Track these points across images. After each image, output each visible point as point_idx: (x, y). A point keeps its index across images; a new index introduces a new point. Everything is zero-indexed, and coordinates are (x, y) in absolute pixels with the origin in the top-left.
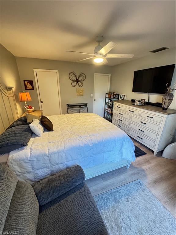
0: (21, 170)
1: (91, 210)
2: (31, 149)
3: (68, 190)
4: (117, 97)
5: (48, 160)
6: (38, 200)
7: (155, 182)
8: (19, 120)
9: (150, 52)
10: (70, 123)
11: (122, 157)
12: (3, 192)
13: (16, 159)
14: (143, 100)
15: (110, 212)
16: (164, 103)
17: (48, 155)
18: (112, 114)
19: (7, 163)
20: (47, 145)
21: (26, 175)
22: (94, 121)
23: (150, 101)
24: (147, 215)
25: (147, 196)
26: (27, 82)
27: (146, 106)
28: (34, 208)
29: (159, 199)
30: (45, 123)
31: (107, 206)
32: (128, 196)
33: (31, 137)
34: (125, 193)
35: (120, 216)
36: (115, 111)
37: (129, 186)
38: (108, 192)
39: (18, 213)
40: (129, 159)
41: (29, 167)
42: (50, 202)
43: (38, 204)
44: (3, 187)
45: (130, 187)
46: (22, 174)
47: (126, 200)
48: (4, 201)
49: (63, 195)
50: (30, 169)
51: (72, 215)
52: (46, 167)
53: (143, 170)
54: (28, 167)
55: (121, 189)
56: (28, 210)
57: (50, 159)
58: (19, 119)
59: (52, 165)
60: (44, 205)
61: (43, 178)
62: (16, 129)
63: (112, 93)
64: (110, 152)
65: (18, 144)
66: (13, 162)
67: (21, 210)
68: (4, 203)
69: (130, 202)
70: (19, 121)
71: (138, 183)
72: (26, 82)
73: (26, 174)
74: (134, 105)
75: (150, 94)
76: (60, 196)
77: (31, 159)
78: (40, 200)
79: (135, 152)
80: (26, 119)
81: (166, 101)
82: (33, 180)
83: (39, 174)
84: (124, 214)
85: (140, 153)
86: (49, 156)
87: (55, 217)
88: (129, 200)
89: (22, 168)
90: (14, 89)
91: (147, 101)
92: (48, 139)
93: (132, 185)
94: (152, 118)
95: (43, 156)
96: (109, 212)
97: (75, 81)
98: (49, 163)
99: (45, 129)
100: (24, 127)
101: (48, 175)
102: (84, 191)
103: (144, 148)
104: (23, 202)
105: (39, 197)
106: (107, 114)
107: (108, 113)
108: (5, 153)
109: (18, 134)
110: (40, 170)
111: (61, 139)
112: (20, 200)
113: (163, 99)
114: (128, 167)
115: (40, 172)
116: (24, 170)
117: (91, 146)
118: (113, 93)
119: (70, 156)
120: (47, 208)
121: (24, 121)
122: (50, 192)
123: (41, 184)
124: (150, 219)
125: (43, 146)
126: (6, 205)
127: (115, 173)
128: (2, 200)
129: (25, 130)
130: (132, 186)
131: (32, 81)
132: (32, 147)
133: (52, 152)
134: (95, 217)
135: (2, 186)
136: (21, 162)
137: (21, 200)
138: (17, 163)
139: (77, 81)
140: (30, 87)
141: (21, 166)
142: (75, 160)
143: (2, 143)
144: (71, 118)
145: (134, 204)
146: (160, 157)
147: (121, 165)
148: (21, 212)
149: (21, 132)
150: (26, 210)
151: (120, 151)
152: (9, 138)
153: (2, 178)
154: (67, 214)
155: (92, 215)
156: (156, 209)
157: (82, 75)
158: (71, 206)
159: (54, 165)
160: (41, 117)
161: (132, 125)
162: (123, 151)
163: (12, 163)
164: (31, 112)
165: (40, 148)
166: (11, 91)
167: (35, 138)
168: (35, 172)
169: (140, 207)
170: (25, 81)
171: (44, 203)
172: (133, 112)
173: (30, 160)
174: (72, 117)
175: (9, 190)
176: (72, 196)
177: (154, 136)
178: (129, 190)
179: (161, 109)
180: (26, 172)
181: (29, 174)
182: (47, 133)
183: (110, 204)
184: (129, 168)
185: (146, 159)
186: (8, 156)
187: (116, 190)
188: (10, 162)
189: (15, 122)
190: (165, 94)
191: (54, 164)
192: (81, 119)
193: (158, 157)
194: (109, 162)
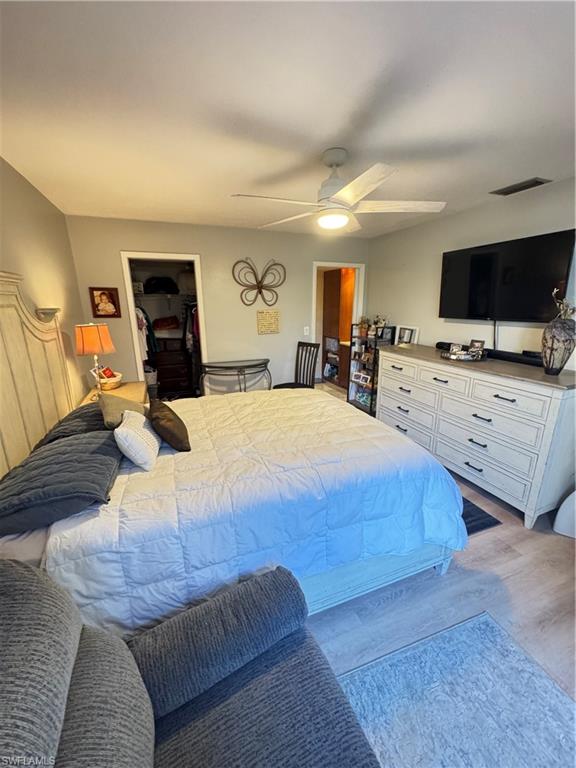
0: (87, 587)
1: (338, 729)
2: (123, 514)
3: (249, 657)
4: (389, 336)
5: (178, 549)
6: (151, 696)
7: (540, 623)
8: (74, 416)
9: (491, 193)
10: (243, 422)
11: (423, 536)
12: (45, 671)
13: (73, 547)
14: (477, 344)
15: (396, 734)
16: (548, 351)
17: (177, 533)
18: (373, 392)
19: (43, 563)
20: (174, 499)
21: (106, 606)
22: (322, 415)
23: (501, 347)
24: (529, 745)
25: (520, 672)
26: (99, 292)
27: (489, 363)
28: (140, 727)
29: (563, 685)
30: (162, 422)
31: (383, 712)
32: (452, 674)
33: (119, 473)
34: (440, 665)
35: (433, 751)
36: (383, 381)
37: (451, 639)
38: (381, 663)
39: (90, 749)
40: (447, 542)
41: (115, 577)
42: (192, 701)
43: (151, 712)
44: (41, 652)
45: (456, 641)
46: (92, 601)
47: (447, 689)
48: (48, 705)
49: (236, 674)
50: (118, 582)
51: (273, 752)
52: (173, 575)
53: (496, 580)
54: (113, 575)
55: (425, 651)
56: (121, 735)
57: (184, 547)
58: (74, 412)
59: (191, 569)
60: (169, 714)
61: (160, 613)
62: (71, 445)
63: (371, 322)
64: (381, 520)
65: (78, 497)
66: (61, 559)
67: (98, 734)
68: (48, 710)
69: (462, 698)
70: (77, 417)
71: (483, 627)
72: (97, 293)
73: (103, 602)
74: (448, 359)
75: (497, 323)
76: (224, 679)
77: (122, 550)
78: (159, 696)
79: (464, 516)
80: (100, 411)
81: (555, 347)
82: (128, 622)
83: (149, 602)
84: (445, 745)
85: (479, 519)
86: (183, 536)
87: (211, 759)
88: (458, 689)
89: (91, 580)
90: (59, 315)
91: (489, 345)
92: (176, 477)
93: (461, 635)
94: (513, 401)
95: (162, 537)
96: (390, 736)
97: (251, 288)
98: (182, 561)
99: (162, 443)
100: (96, 441)
101: (179, 605)
102: (307, 661)
103: (490, 502)
104: (103, 705)
105: (155, 686)
106: (358, 391)
107: (359, 386)
108: (33, 530)
109: (76, 464)
110: (151, 587)
111: (219, 477)
112: (94, 699)
113: (545, 338)
114: (444, 571)
115: (150, 591)
116: (98, 587)
117: (320, 498)
118: (376, 323)
119: (251, 534)
120: (184, 725)
121: (95, 420)
122: (191, 665)
123: (159, 638)
124: (539, 761)
125: (161, 502)
126: (54, 717)
127: (401, 591)
128: (42, 700)
129: (99, 448)
130: (464, 638)
131: (116, 290)
132: (123, 507)
133: (192, 523)
134: (354, 759)
135: (41, 647)
136: (87, 559)
137: (98, 696)
138: (77, 564)
139: (260, 287)
140: (110, 308)
141: (86, 575)
142: (269, 551)
143: (27, 494)
144: (245, 405)
145: (477, 704)
146: (547, 533)
147: (422, 563)
148: (100, 744)
149: (85, 456)
150: (115, 734)
151: (416, 516)
152: (46, 478)
153: (39, 619)
154: (256, 749)
155: (345, 750)
156: (554, 724)
157: (275, 267)
158: (265, 718)
159: (197, 568)
160: (148, 405)
161: (443, 427)
162: (425, 515)
163: (57, 564)
164: (113, 389)
165: (153, 509)
166: (52, 324)
167: (132, 475)
168: (135, 595)
169: (499, 714)
170: (92, 290)
171: (170, 708)
172: (446, 382)
173: (117, 553)
174: (248, 402)
175: (62, 662)
176: (267, 679)
177: (522, 463)
178: (453, 651)
179: (541, 372)
180: (106, 593)
181: (113, 603)
182: (171, 456)
183: (392, 707)
184: (448, 573)
185: (499, 540)
186: (47, 537)
187: (408, 654)
188: (53, 558)
189: (60, 422)
190: (551, 323)
191: (199, 566)
192: (278, 410)
193: (539, 534)
194: (380, 553)
